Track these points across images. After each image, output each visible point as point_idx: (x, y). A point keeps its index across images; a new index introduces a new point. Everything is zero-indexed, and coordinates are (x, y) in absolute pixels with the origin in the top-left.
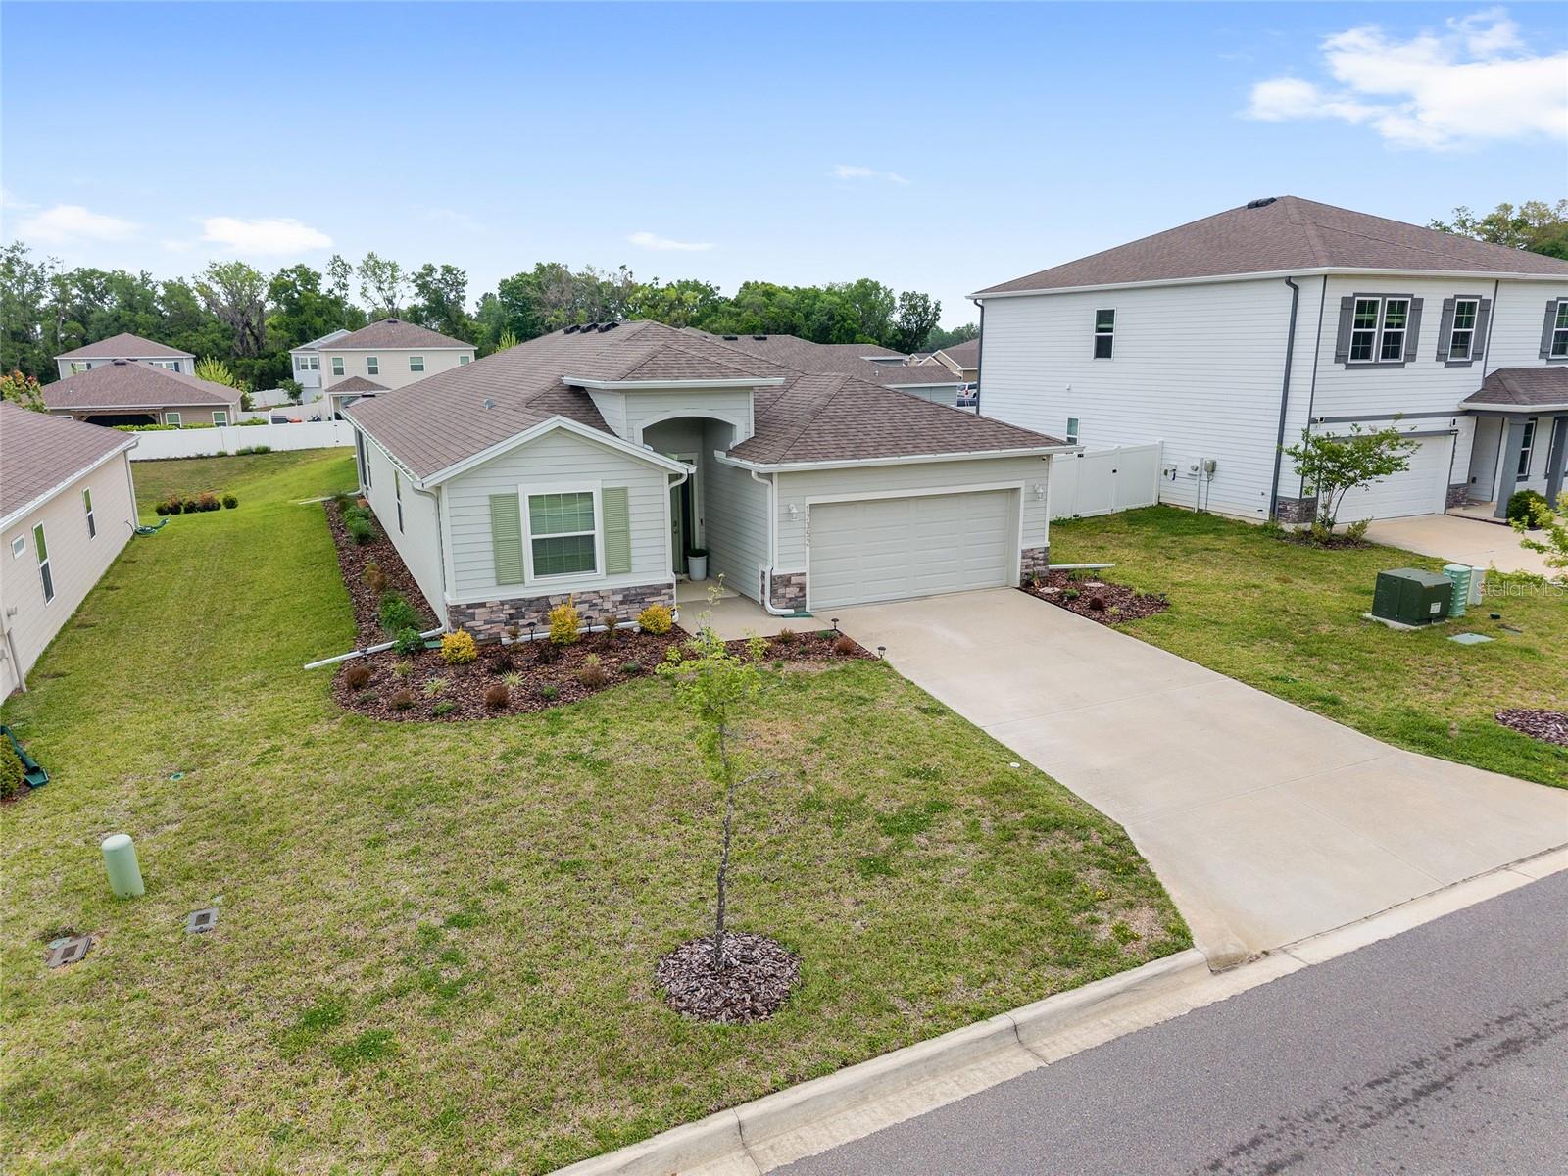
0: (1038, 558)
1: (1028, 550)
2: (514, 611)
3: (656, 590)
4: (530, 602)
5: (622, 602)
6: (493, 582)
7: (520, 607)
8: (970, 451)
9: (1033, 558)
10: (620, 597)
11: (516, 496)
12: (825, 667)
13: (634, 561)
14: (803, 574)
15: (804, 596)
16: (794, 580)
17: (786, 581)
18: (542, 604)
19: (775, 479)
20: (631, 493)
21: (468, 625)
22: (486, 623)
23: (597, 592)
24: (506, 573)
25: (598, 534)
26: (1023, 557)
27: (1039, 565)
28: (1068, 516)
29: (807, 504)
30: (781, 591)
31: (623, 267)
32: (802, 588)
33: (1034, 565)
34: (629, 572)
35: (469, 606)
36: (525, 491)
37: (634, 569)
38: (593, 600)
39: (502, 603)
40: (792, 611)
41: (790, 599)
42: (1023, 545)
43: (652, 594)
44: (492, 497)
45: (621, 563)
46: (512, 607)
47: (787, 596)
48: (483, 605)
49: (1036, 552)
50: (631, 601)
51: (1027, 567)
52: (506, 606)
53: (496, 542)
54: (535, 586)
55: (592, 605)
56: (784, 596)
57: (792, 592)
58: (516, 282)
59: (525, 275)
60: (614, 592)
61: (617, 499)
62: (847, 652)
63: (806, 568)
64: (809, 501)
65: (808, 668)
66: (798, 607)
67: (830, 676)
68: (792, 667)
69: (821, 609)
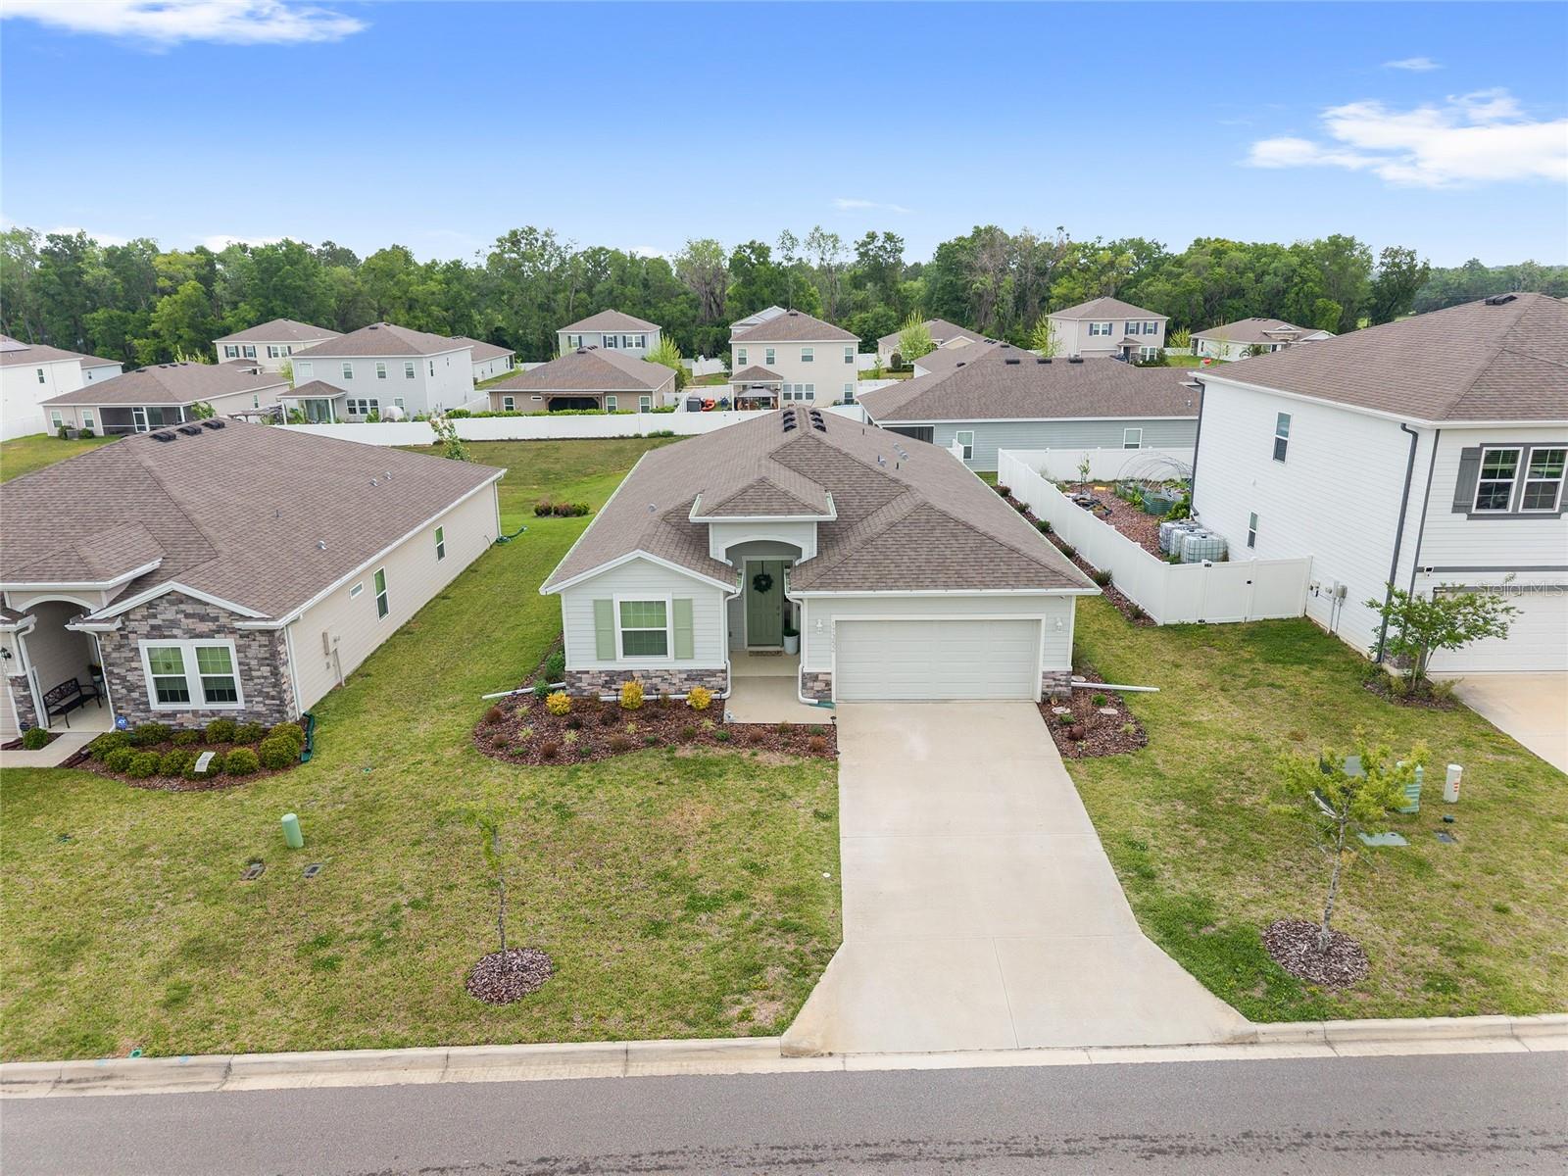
0: (1059, 680)
1: (1049, 672)
2: (608, 678)
3: (712, 673)
4: (620, 673)
5: (686, 680)
6: (595, 657)
7: (612, 679)
8: (981, 589)
9: (1055, 679)
10: (684, 676)
11: (611, 601)
12: (789, 761)
13: (696, 651)
14: (830, 674)
15: (830, 690)
16: (820, 677)
17: (815, 677)
18: (628, 676)
19: (806, 602)
20: (694, 603)
21: (577, 685)
22: (589, 685)
23: (668, 671)
24: (603, 651)
25: (669, 629)
26: (1044, 678)
27: (1061, 686)
28: (1193, 620)
29: (833, 620)
30: (810, 684)
31: (1061, 228)
32: (828, 684)
33: (1056, 685)
34: (692, 658)
35: (578, 672)
36: (618, 599)
37: (695, 656)
38: (665, 676)
39: (600, 672)
40: (816, 701)
41: (818, 691)
42: (1043, 668)
43: (709, 676)
44: (595, 601)
45: (687, 651)
46: (607, 676)
47: (815, 689)
48: (587, 672)
49: (1058, 674)
50: (693, 679)
51: (1048, 686)
52: (603, 675)
53: (597, 631)
54: (623, 663)
55: (664, 679)
56: (812, 688)
57: (819, 686)
58: (953, 246)
59: (961, 239)
60: (680, 672)
61: (684, 607)
62: (816, 749)
63: (832, 669)
64: (835, 618)
65: (774, 759)
66: (824, 699)
67: (782, 770)
68: (763, 757)
69: (847, 701)
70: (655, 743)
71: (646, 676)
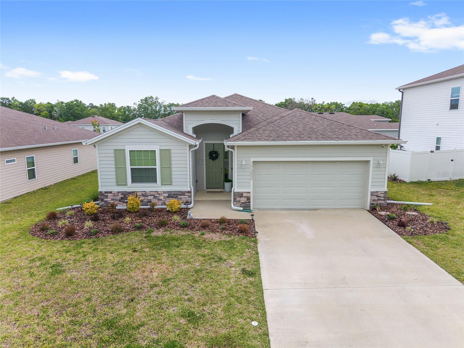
0: (380, 197)
1: (374, 192)
2: (123, 196)
3: (183, 193)
4: (129, 193)
5: (168, 197)
6: (115, 184)
9: (377, 196)
10: (166, 195)
11: (124, 150)
13: (173, 180)
14: (249, 193)
15: (250, 202)
16: (244, 195)
17: (241, 195)
18: (134, 194)
19: (236, 149)
20: (172, 151)
21: (105, 200)
22: (112, 200)
23: (157, 192)
24: (120, 181)
25: (158, 167)
26: (372, 195)
27: (381, 200)
28: (424, 179)
29: (252, 161)
30: (238, 199)
31: (313, 98)
32: (248, 199)
33: (378, 200)
34: (171, 185)
35: (106, 192)
36: (128, 149)
37: (173, 183)
38: (156, 195)
39: (118, 192)
40: (242, 209)
41: (243, 203)
42: (371, 189)
43: (181, 195)
44: (115, 150)
45: (168, 180)
46: (122, 194)
47: (241, 201)
48: (111, 192)
49: (379, 193)
50: (172, 197)
51: (374, 200)
52: (120, 194)
53: (117, 168)
54: (131, 187)
55: (155, 197)
56: (239, 201)
57: (243, 200)
58: (279, 105)
59: (282, 102)
60: (164, 192)
61: (166, 154)
62: (242, 231)
63: (251, 190)
64: (252, 160)
65: (216, 237)
66: (246, 207)
67: (220, 243)
68: (208, 236)
69: (259, 209)
70: (140, 228)
71: (145, 195)
